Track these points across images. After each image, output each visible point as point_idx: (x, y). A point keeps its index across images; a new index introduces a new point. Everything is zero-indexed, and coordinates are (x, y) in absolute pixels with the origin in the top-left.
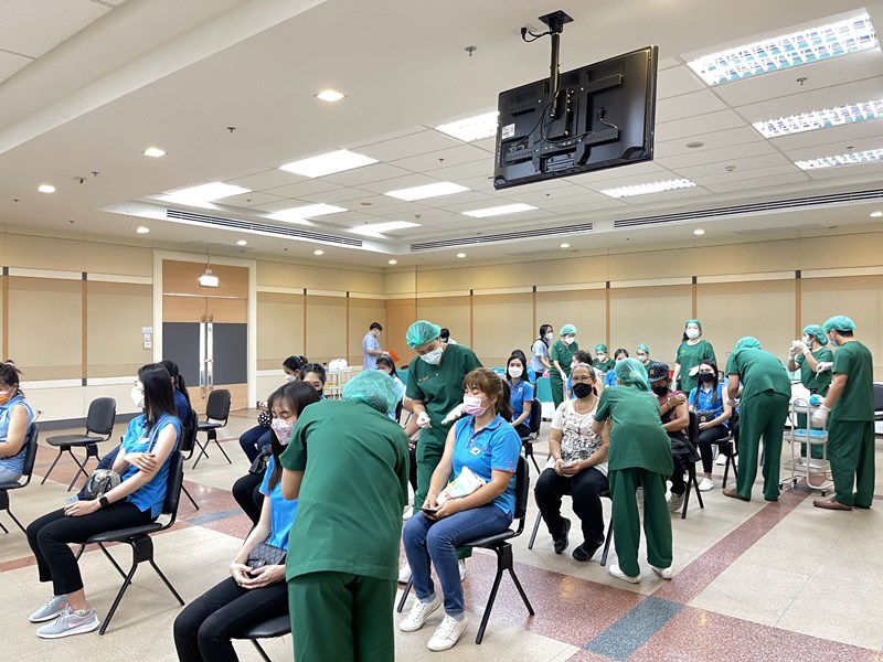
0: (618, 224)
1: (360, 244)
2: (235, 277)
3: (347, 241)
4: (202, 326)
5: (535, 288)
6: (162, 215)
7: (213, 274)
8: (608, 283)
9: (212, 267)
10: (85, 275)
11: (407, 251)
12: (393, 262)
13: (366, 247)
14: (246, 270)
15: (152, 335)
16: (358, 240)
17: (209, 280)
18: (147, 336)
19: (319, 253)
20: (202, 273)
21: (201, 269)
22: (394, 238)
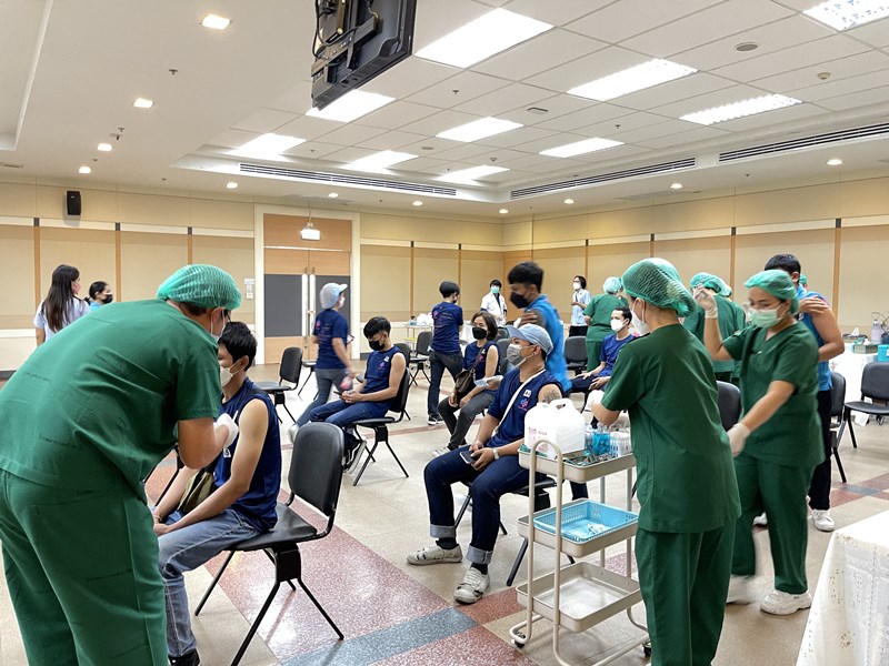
0: (724, 157)
1: (453, 192)
2: (337, 230)
3: (439, 190)
4: (304, 278)
5: (653, 236)
6: (235, 169)
7: (315, 227)
8: (734, 229)
9: (314, 220)
10: (190, 229)
11: (507, 199)
12: (504, 211)
13: (460, 195)
14: (349, 223)
15: (254, 286)
16: (451, 188)
17: (311, 234)
18: (249, 287)
19: (418, 203)
20: (304, 226)
21: (302, 222)
22: (489, 185)
